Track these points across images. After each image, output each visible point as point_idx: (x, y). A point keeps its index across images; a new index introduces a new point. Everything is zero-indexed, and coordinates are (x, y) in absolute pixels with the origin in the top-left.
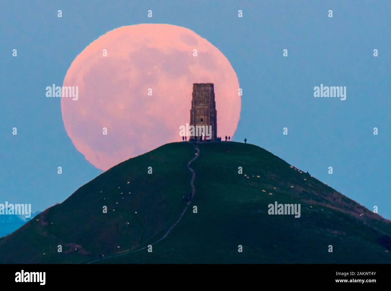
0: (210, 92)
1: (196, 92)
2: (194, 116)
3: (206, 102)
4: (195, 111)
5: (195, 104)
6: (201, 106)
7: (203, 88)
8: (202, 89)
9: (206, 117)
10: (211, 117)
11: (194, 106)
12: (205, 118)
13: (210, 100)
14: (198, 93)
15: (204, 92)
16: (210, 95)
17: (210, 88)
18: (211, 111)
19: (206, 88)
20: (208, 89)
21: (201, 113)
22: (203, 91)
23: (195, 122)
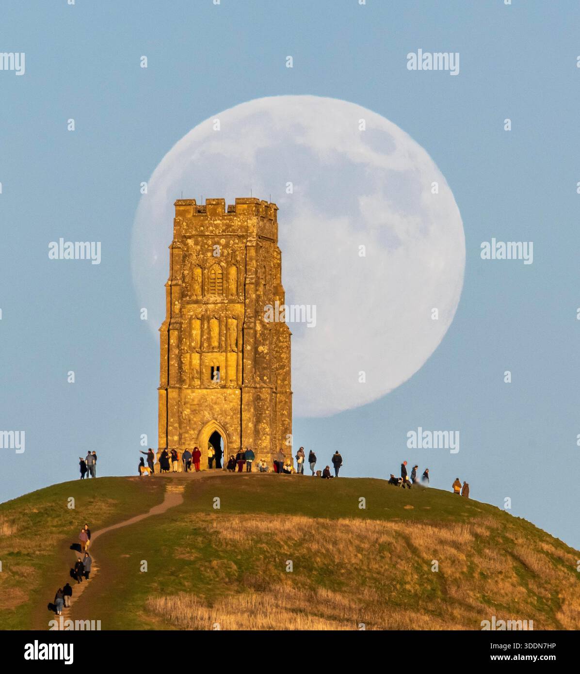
0: (252, 241)
1: (190, 242)
2: (177, 351)
3: (233, 286)
4: (180, 330)
5: (183, 295)
6: (211, 306)
7: (218, 222)
8: (217, 226)
9: (233, 357)
10: (257, 359)
11: (177, 306)
12: (227, 360)
13: (251, 276)
14: (196, 244)
15: (223, 241)
16: (253, 252)
17: (253, 222)
18: (259, 327)
19: (237, 222)
20: (247, 229)
21: (209, 339)
22: (221, 237)
23: (181, 381)
